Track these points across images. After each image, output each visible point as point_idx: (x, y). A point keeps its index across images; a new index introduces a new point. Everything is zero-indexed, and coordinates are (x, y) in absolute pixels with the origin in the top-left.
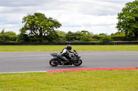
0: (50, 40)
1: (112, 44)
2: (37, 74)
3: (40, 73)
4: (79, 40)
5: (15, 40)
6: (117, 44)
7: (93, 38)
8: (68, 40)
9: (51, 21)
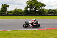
5: (22, 13)
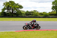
0: (17, 15)
1: (49, 17)
2: (10, 32)
3: (12, 32)
4: (32, 15)
6: (52, 17)
7: (39, 14)
8: (27, 15)
9: (18, 5)
